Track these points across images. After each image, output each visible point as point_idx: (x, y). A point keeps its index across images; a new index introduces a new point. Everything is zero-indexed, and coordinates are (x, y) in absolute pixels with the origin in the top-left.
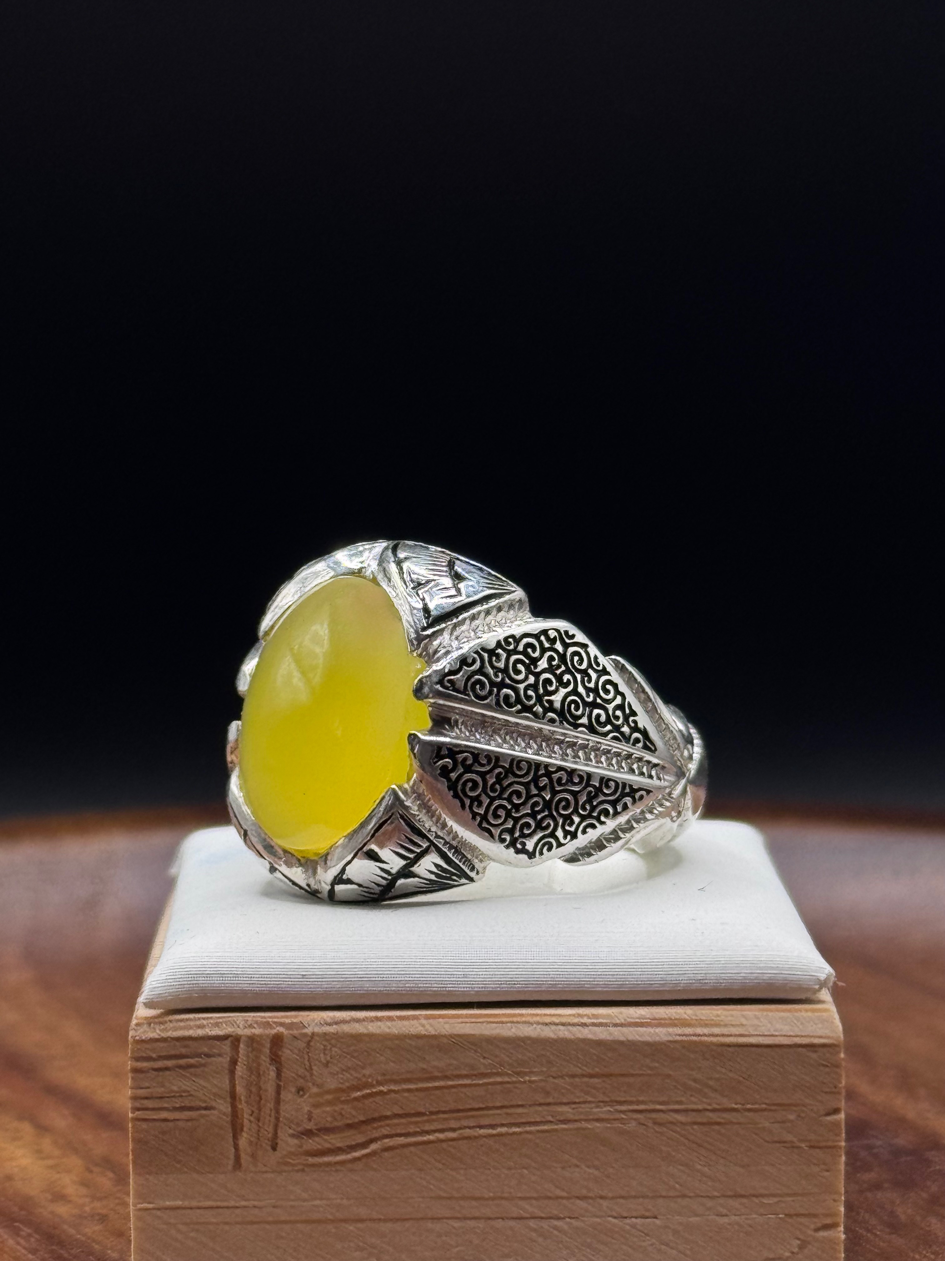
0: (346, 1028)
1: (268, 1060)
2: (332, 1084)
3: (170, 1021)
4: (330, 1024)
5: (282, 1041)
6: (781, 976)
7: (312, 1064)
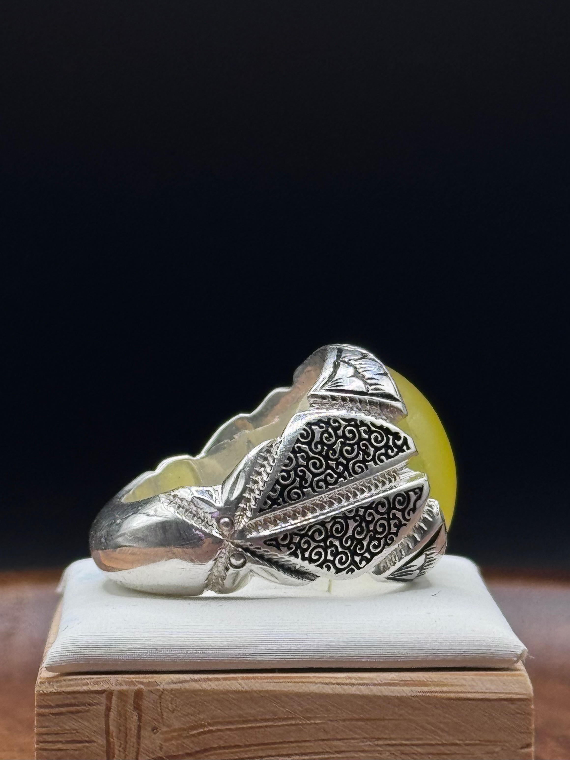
0: (187, 686)
1: (132, 708)
2: (177, 725)
3: (65, 680)
4: (175, 683)
5: (142, 694)
6: (490, 651)
7: (163, 711)
